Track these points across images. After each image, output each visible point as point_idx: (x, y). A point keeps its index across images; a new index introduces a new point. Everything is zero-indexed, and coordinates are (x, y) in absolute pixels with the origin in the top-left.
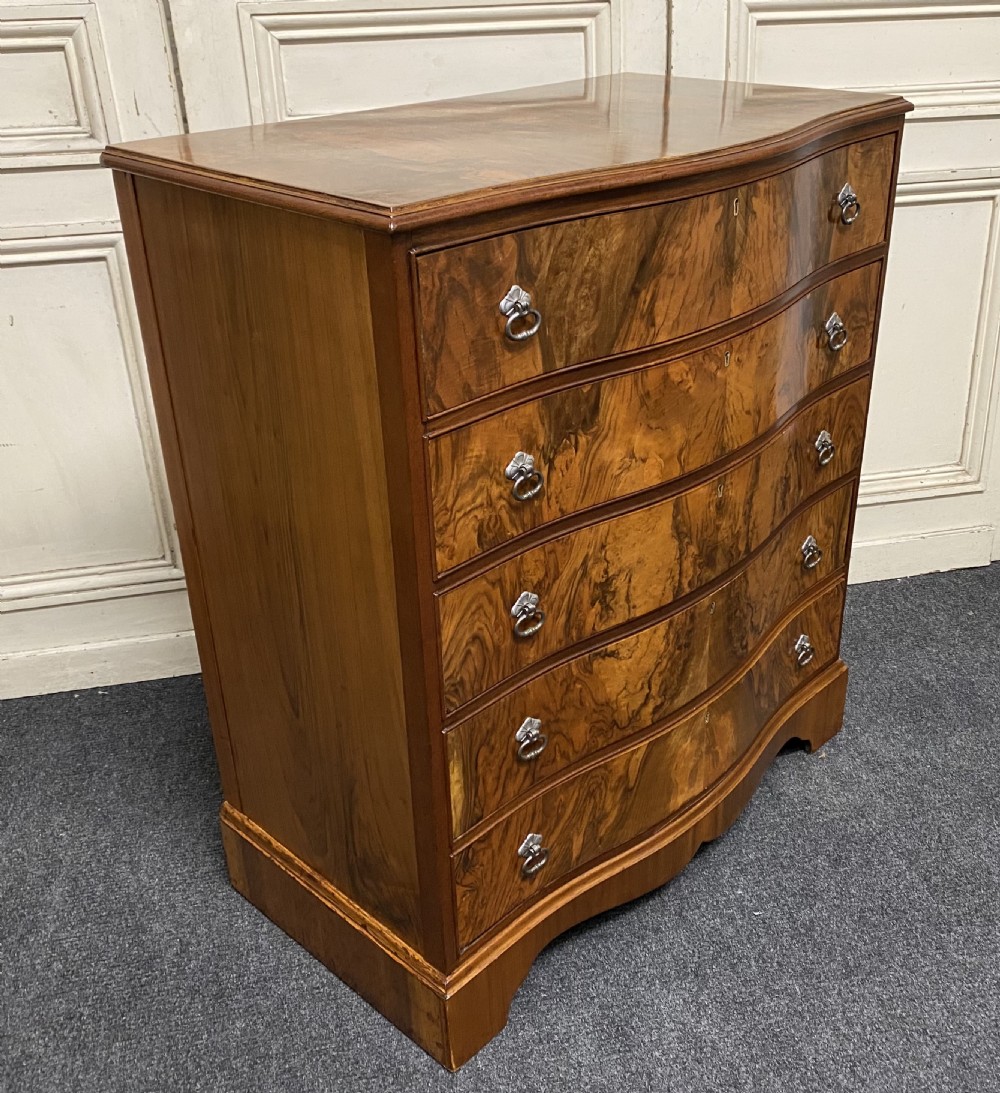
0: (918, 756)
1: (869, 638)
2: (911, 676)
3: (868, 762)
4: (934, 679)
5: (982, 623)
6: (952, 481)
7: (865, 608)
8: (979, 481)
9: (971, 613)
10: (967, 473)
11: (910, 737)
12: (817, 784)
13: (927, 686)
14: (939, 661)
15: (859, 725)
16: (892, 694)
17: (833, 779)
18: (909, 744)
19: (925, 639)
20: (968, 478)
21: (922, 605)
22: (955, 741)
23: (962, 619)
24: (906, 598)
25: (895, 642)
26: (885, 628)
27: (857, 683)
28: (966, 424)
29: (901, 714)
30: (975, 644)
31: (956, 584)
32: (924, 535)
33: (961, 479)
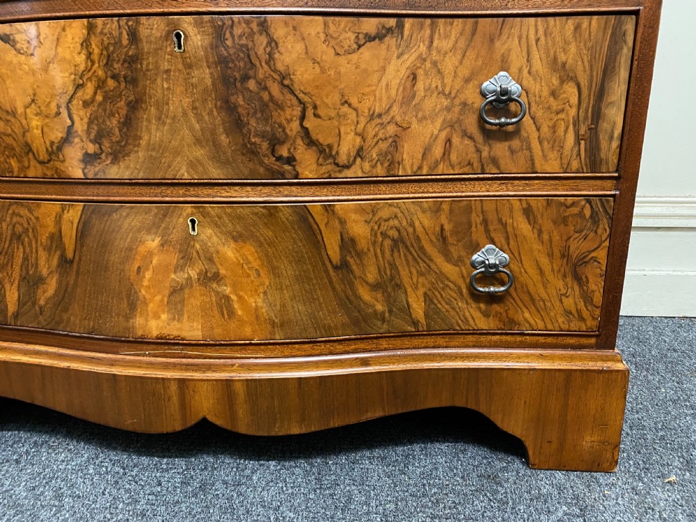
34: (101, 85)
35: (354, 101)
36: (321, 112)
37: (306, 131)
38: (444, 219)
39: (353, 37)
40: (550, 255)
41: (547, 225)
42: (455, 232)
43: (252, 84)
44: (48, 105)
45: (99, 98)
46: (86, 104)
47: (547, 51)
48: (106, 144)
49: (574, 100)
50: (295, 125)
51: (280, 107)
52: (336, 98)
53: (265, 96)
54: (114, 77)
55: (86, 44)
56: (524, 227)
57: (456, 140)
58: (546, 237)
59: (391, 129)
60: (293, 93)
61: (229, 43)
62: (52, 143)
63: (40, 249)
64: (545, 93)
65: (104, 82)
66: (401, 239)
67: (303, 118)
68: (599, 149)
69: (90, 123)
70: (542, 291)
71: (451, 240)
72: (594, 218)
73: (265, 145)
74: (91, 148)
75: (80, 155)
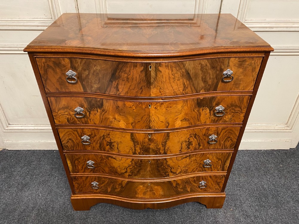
0: (258, 215)
1: (251, 169)
2: (261, 185)
3: (244, 214)
4: (267, 187)
5: (284, 170)
6: (284, 128)
7: (251, 158)
8: (291, 129)
9: (281, 166)
10: (288, 127)
11: (257, 208)
12: (228, 220)
13: (265, 189)
14: (270, 181)
15: (243, 200)
16: (254, 191)
17: (233, 218)
18: (256, 210)
19: (267, 173)
20: (288, 128)
21: (268, 160)
22: (270, 212)
23: (278, 167)
24: (264, 157)
25: (258, 172)
26: (256, 166)
27: (245, 185)
28: (291, 115)
29: (256, 198)
30: (281, 177)
31: (278, 155)
32: (272, 141)
33: (286, 128)
34: (134, 167)
35: (180, 166)
36: (174, 168)
37: (172, 171)
38: (195, 179)
39: (181, 158)
40: (214, 182)
41: (214, 178)
42: (196, 180)
43: (162, 167)
44: (122, 168)
45: (133, 168)
46: (130, 169)
47: (216, 156)
48: (133, 174)
49: (221, 162)
50: (170, 171)
51: (167, 169)
52: (177, 166)
53: (165, 168)
54: (137, 166)
55: (131, 162)
56: (209, 178)
57: (198, 168)
58: (213, 180)
59: (187, 168)
60: (170, 167)
61: (159, 162)
62: (122, 172)
63: (117, 185)
64: (216, 161)
65: (134, 166)
66: (187, 182)
67: (171, 169)
68: (224, 168)
69: (131, 171)
70: (212, 186)
71: (196, 181)
72: (222, 177)
73: (164, 174)
74: (130, 174)
75: (128, 175)
